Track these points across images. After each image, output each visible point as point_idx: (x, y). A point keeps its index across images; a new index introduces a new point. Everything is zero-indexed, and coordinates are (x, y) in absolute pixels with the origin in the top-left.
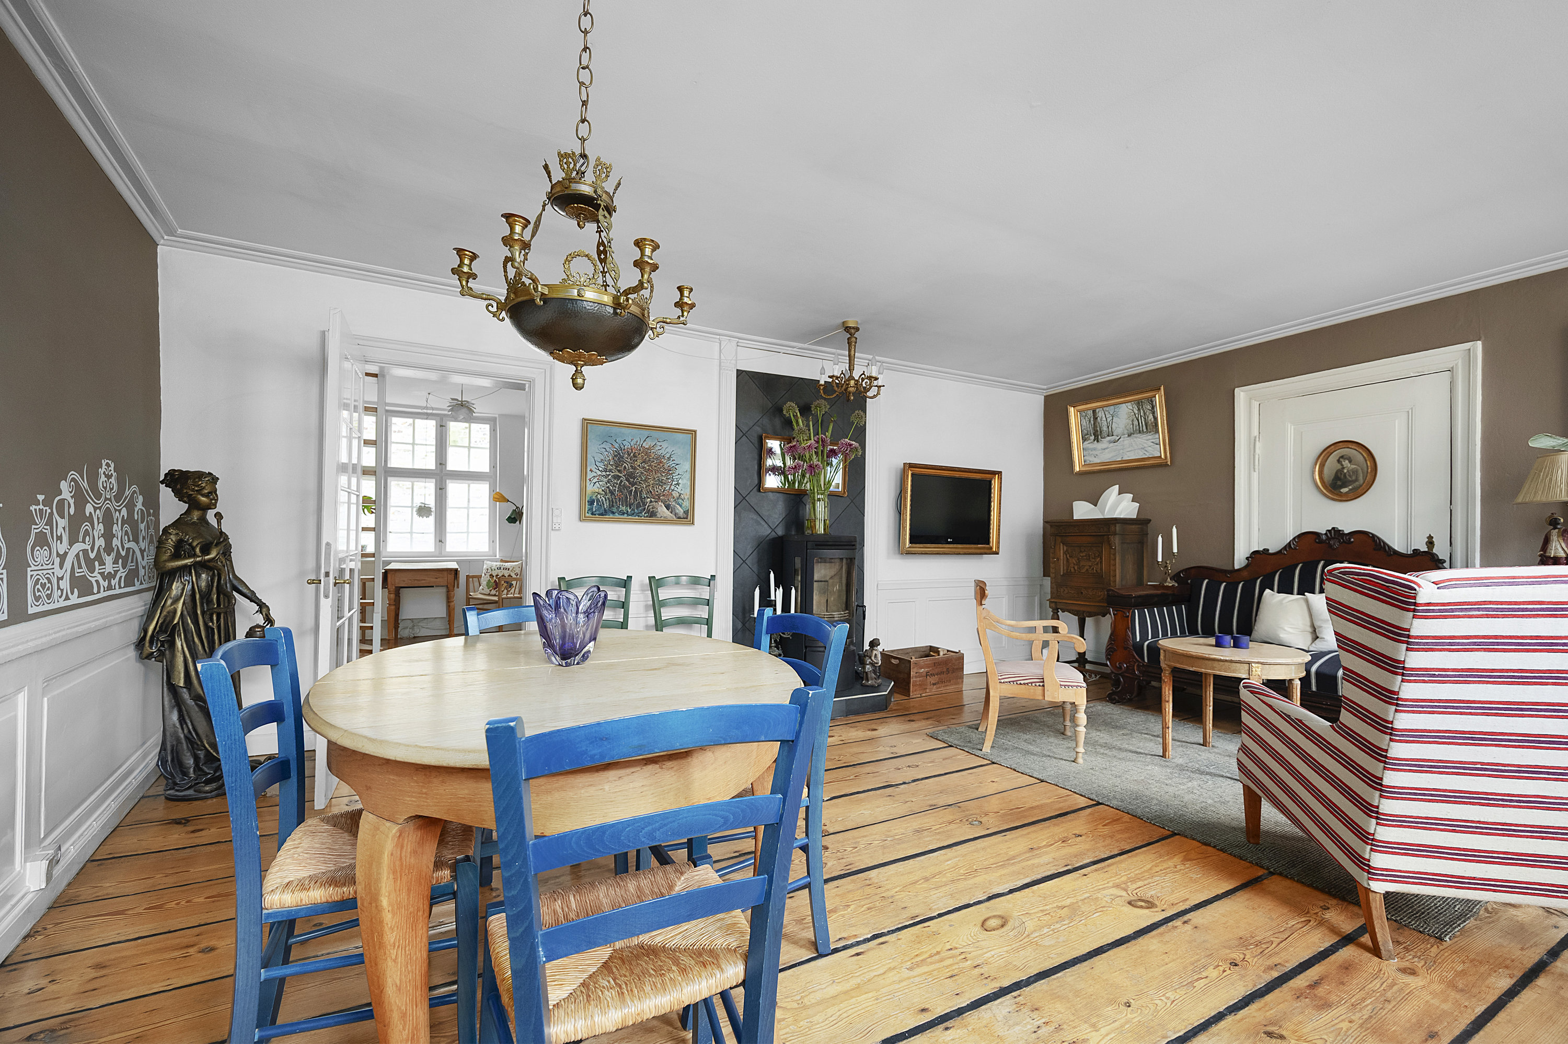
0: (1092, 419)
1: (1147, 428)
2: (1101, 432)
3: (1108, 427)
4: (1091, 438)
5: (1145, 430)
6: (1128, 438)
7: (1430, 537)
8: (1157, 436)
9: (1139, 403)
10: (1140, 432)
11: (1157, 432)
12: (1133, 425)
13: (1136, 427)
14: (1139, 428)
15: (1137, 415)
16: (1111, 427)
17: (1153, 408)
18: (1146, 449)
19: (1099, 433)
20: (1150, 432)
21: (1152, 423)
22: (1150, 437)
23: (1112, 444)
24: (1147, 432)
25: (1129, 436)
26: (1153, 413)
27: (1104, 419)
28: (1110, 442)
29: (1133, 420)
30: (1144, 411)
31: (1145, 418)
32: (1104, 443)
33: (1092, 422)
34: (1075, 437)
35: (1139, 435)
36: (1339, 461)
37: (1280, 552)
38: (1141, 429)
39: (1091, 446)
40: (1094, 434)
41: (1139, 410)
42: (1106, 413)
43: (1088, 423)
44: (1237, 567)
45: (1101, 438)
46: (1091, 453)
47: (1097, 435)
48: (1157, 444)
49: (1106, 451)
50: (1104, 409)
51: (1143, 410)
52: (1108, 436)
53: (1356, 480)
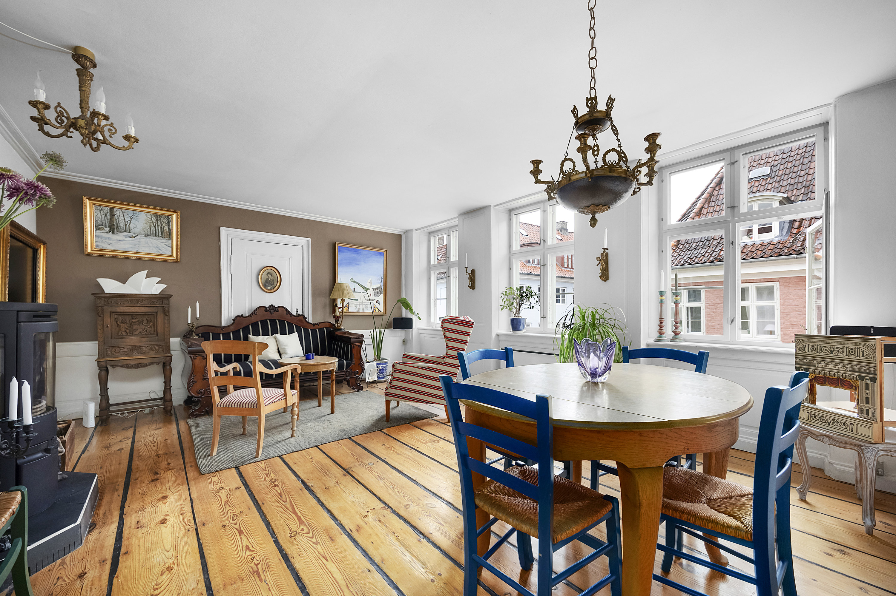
0: (108, 214)
1: (162, 234)
2: (117, 227)
3: (126, 225)
4: (105, 229)
5: (160, 235)
6: (145, 238)
7: (297, 309)
8: (170, 241)
9: (157, 216)
10: (156, 236)
11: (171, 238)
12: (150, 229)
13: (153, 231)
14: (156, 233)
15: (155, 224)
16: (129, 227)
17: (169, 222)
18: (160, 248)
19: (115, 227)
20: (164, 238)
21: (166, 232)
22: (164, 241)
23: (128, 239)
24: (162, 237)
25: (145, 236)
26: (169, 226)
27: (122, 218)
28: (127, 236)
29: (150, 226)
30: (161, 223)
31: (161, 228)
32: (120, 236)
33: (109, 217)
34: (89, 224)
35: (154, 237)
36: (267, 275)
37: (250, 316)
38: (157, 234)
39: (105, 235)
40: (109, 227)
41: (157, 220)
42: (125, 214)
43: (103, 216)
44: (224, 324)
45: (118, 231)
46: (105, 240)
47: (113, 228)
48: (169, 247)
49: (122, 242)
50: (123, 210)
51: (160, 221)
52: (125, 231)
53: (273, 284)
